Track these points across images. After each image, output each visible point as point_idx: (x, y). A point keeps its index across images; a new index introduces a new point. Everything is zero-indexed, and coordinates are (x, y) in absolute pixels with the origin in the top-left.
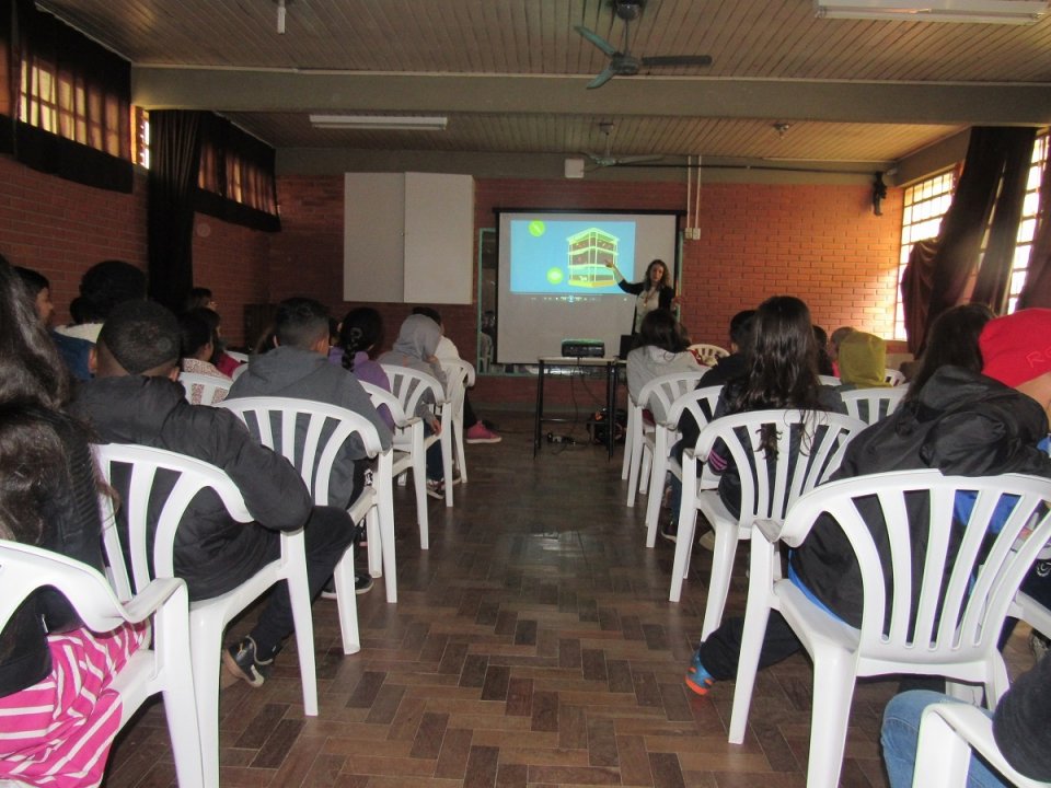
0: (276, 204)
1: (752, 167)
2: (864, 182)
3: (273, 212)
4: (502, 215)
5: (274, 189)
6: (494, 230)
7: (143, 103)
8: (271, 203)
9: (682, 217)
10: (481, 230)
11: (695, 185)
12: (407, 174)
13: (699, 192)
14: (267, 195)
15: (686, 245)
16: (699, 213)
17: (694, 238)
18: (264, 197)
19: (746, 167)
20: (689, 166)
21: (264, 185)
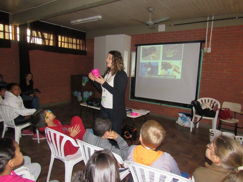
1: (239, 18)
4: (138, 47)
5: (85, 43)
8: (85, 47)
9: (203, 43)
10: (132, 52)
11: (209, 29)
12: (107, 36)
13: (211, 32)
14: (83, 45)
15: (204, 55)
16: (211, 41)
17: (208, 52)
18: (81, 46)
19: (235, 18)
20: (208, 21)
21: (81, 42)
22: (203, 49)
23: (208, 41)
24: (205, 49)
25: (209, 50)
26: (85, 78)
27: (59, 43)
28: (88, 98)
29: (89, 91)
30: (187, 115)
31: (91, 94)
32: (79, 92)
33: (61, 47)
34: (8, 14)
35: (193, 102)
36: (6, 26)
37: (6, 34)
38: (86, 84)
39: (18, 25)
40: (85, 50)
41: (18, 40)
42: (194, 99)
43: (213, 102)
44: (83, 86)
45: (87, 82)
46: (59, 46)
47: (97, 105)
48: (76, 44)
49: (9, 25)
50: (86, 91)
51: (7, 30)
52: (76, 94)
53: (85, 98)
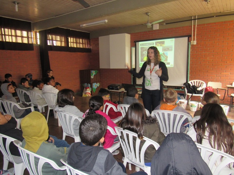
0: (90, 46)
4: (137, 43)
5: (90, 42)
9: (190, 37)
10: (132, 48)
11: (194, 26)
12: (110, 35)
13: (196, 28)
14: (88, 44)
15: (192, 47)
16: (196, 35)
17: (194, 44)
18: (86, 45)
19: (214, 17)
20: (193, 20)
21: (86, 42)
22: (190, 42)
23: (194, 35)
24: (191, 42)
25: (195, 43)
26: (93, 72)
27: (70, 44)
28: (96, 88)
29: (97, 83)
30: (181, 95)
31: (98, 85)
32: (88, 84)
33: (71, 47)
34: (30, 22)
35: (184, 84)
36: (29, 33)
37: (30, 39)
38: (94, 77)
39: (38, 31)
40: (90, 48)
41: (39, 43)
42: (185, 81)
43: (200, 83)
44: (91, 78)
45: (94, 75)
46: (70, 46)
47: (116, 89)
48: (83, 43)
49: (31, 32)
50: (94, 83)
51: (30, 36)
52: (86, 86)
53: (94, 88)
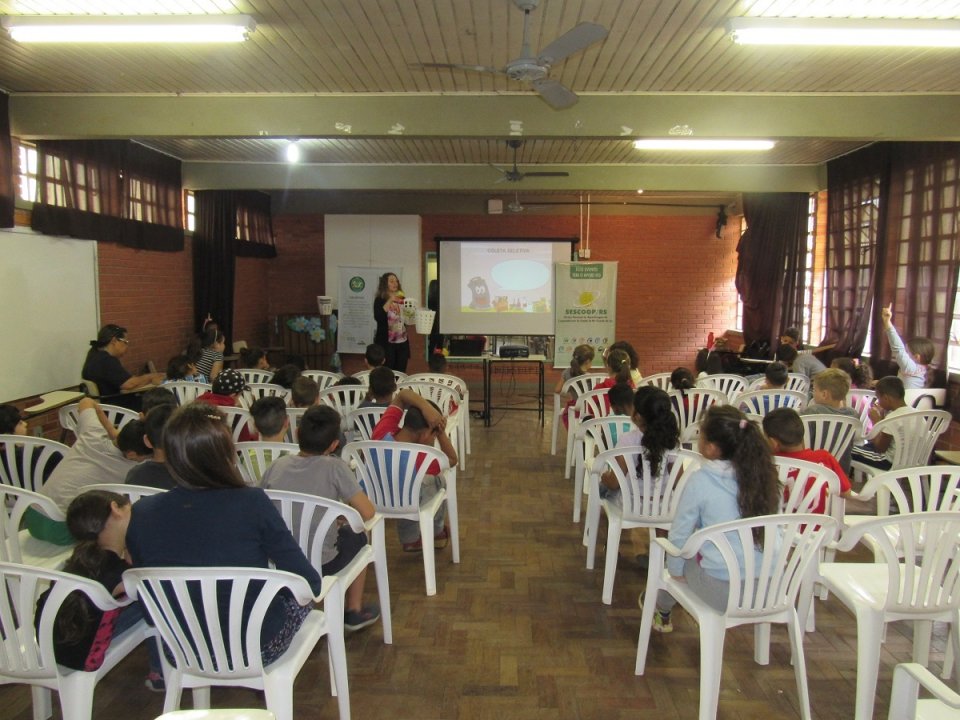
0: (272, 237)
1: (628, 204)
2: (713, 213)
3: (270, 243)
4: (441, 243)
5: (271, 225)
6: (435, 253)
7: (189, 187)
8: (269, 235)
10: (427, 253)
11: (585, 217)
13: (588, 222)
16: (589, 238)
17: (585, 257)
19: (623, 203)
20: (581, 203)
23: (585, 238)
24: (580, 251)
25: (588, 254)
